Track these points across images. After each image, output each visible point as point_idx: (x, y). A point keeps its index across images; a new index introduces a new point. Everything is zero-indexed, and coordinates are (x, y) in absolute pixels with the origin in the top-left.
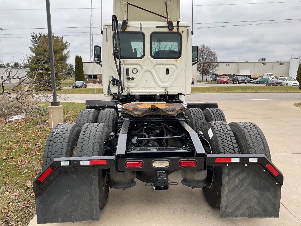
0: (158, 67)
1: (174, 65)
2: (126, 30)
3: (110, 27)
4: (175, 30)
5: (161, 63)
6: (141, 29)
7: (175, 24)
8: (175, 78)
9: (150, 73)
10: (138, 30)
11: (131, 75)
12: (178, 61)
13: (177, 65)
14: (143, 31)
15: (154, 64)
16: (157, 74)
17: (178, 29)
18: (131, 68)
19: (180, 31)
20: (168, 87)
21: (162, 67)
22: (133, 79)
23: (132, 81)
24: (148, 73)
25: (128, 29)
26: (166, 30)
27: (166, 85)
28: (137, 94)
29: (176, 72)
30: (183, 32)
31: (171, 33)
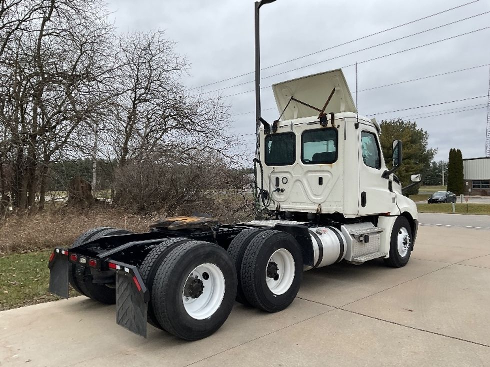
0: (310, 174)
1: (329, 171)
2: (277, 132)
3: (262, 130)
4: (329, 125)
6: (292, 129)
7: (329, 117)
8: (330, 190)
9: (301, 183)
10: (288, 130)
11: (281, 186)
12: (333, 167)
13: (332, 172)
14: (294, 131)
15: (305, 171)
16: (309, 184)
17: (333, 123)
18: (281, 176)
19: (335, 126)
20: (322, 203)
21: (314, 174)
22: (282, 191)
23: (282, 193)
24: (298, 184)
25: (279, 131)
26: (319, 126)
27: (319, 199)
28: (287, 210)
29: (332, 181)
30: (339, 126)
31: (325, 129)
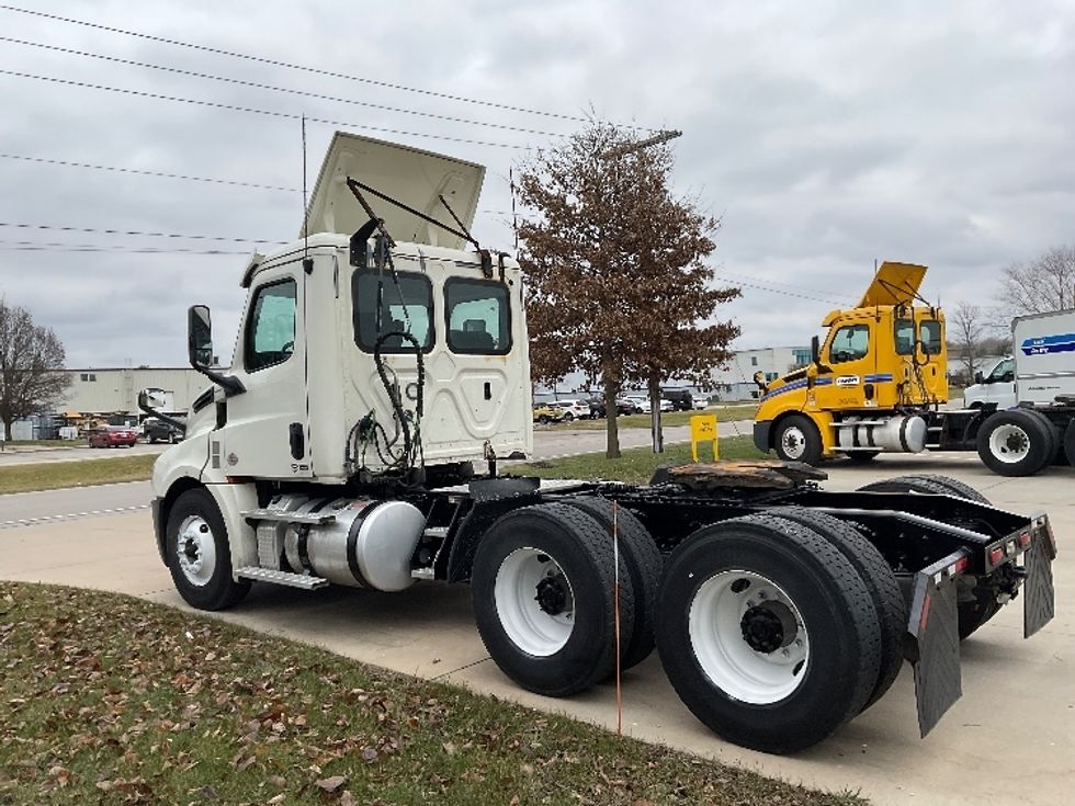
0: (465, 377)
1: (499, 371)
3: (343, 252)
4: (496, 277)
5: (474, 366)
6: (423, 265)
7: (494, 259)
8: (504, 410)
9: (449, 397)
10: (415, 267)
11: (405, 405)
12: (508, 361)
13: (506, 372)
14: (428, 272)
15: (459, 368)
16: (465, 397)
17: (502, 273)
18: (403, 382)
19: (507, 281)
20: (493, 436)
21: (476, 377)
24: (445, 398)
26: (477, 274)
27: (487, 429)
29: (506, 390)
30: (510, 283)
